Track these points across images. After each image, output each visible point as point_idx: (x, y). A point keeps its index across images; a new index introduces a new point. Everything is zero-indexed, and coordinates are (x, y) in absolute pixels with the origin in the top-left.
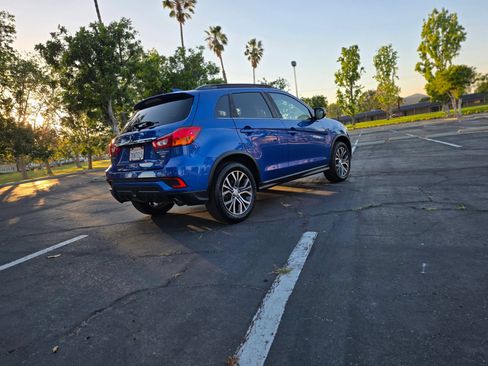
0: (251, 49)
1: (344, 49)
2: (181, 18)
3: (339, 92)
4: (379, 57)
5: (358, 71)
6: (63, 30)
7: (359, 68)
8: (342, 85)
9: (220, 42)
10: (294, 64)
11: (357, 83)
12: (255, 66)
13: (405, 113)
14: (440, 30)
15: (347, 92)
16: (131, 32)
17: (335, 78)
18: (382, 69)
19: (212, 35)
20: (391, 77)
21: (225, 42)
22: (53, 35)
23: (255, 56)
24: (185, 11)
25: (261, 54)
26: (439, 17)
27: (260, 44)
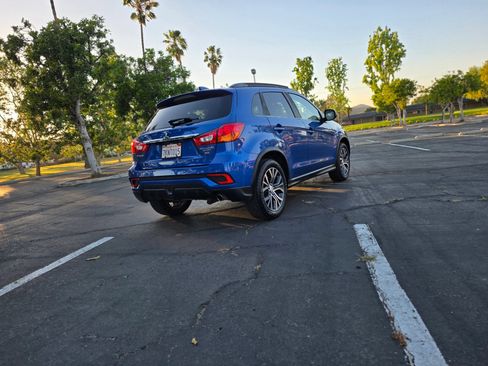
0: (210, 56)
1: (298, 60)
2: (142, 20)
4: (330, 68)
5: (312, 81)
6: (27, 24)
7: (313, 78)
9: (181, 48)
10: (254, 72)
11: (311, 92)
12: (214, 71)
13: (353, 123)
14: (384, 46)
18: (333, 80)
19: (172, 40)
20: (341, 88)
21: (184, 47)
22: (15, 29)
23: (214, 63)
24: (146, 13)
25: (220, 61)
26: (383, 35)
27: (218, 50)
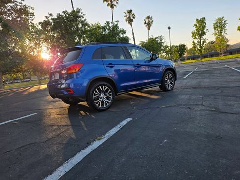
0: (147, 21)
1: (197, 19)
2: (112, 6)
3: (193, 42)
4: (216, 23)
5: (205, 31)
6: (51, 15)
7: (205, 29)
8: (195, 38)
9: (132, 18)
10: (169, 28)
11: (204, 37)
12: (149, 29)
13: (231, 53)
15: (198, 42)
16: (82, 15)
17: (192, 35)
18: (218, 30)
19: (128, 15)
20: (223, 34)
21: (134, 18)
22: (46, 17)
23: (149, 25)
24: (114, 3)
25: (152, 23)
27: (151, 18)
